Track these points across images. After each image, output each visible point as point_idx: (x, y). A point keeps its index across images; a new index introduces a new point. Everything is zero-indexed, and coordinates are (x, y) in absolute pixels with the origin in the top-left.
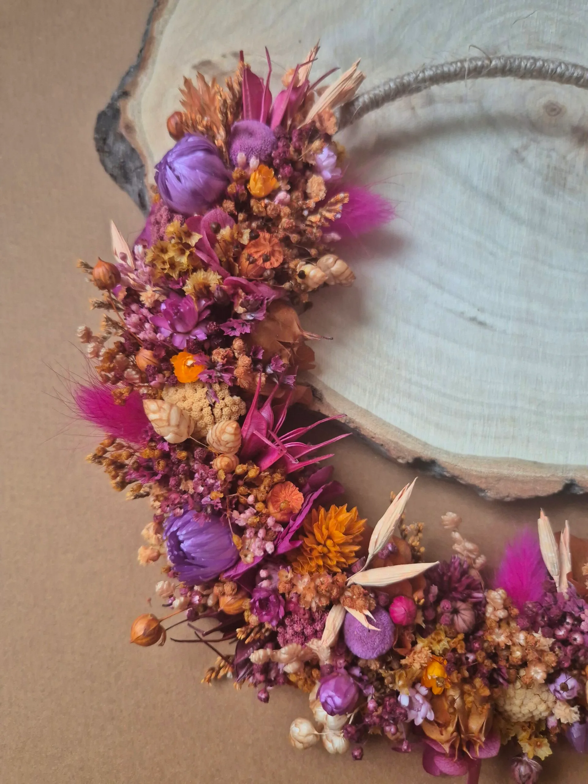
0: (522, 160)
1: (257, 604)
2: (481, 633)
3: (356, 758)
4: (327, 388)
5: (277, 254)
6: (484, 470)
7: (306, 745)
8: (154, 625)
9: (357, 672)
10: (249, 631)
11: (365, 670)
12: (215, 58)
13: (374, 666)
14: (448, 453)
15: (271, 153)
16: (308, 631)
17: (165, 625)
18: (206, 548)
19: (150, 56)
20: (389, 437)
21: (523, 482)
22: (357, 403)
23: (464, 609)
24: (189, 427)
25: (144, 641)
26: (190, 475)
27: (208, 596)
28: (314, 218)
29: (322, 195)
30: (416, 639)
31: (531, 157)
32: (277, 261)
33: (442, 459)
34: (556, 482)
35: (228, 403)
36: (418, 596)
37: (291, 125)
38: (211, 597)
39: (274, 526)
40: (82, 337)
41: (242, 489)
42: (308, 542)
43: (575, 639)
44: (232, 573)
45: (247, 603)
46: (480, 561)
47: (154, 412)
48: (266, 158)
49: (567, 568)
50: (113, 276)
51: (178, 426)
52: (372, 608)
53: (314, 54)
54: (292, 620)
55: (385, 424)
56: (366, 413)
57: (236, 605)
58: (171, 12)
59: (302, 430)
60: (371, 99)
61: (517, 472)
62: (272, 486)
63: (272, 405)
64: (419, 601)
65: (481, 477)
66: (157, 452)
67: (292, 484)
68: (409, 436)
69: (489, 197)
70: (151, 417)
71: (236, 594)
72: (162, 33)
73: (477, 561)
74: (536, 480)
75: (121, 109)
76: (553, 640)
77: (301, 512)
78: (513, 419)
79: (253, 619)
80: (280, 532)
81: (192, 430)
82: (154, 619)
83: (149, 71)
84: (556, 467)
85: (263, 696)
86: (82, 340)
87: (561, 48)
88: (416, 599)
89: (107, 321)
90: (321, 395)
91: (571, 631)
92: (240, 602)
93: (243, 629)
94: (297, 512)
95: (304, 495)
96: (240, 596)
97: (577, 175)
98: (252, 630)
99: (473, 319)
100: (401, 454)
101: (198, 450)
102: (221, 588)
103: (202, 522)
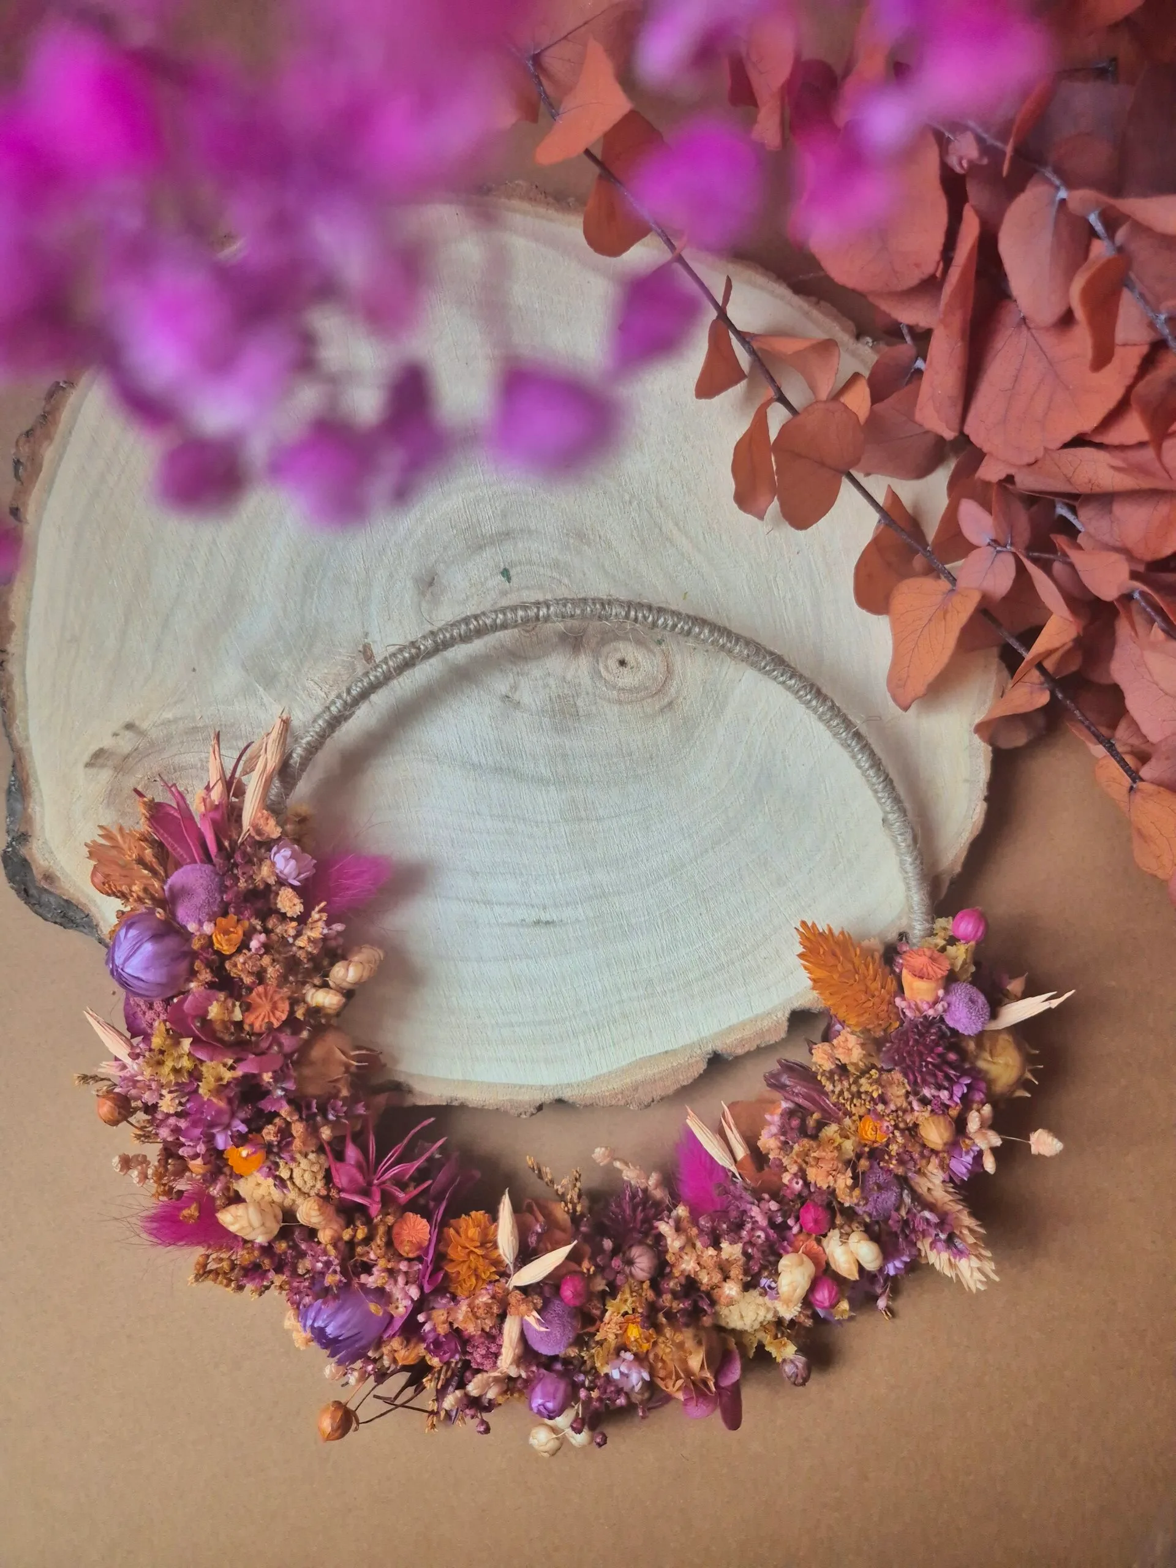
0: (517, 705)
1: (432, 1347)
2: (668, 1270)
3: (600, 1445)
4: (411, 1076)
5: (280, 1005)
6: (616, 1085)
7: (551, 1453)
8: (339, 1414)
9: (559, 1367)
10: (436, 1375)
11: (567, 1361)
12: (107, 742)
13: (573, 1352)
14: (569, 1085)
15: (222, 898)
16: (493, 1349)
17: (352, 1406)
18: (349, 1326)
19: (28, 775)
20: (501, 1098)
21: (661, 1079)
22: (450, 1077)
23: (640, 1256)
24: (275, 1217)
25: (337, 1435)
26: (302, 1255)
27: (381, 1357)
28: (301, 942)
29: (299, 908)
30: (604, 1305)
31: (525, 696)
32: (283, 1012)
33: (567, 1095)
34: (697, 1062)
35: (306, 1168)
36: (586, 1265)
37: (230, 845)
38: (385, 1357)
39: (410, 1267)
40: (121, 1170)
41: (359, 1250)
42: (450, 1269)
43: (759, 1237)
44: (390, 1332)
45: (421, 1349)
46: (653, 1180)
47: (233, 1224)
48: (219, 907)
49: (741, 1152)
50: (121, 1110)
51: (263, 1225)
52: (539, 1306)
53: (216, 746)
54: (474, 1346)
55: (490, 1085)
56: (466, 1083)
57: (413, 1356)
58: (25, 707)
59: (399, 1148)
60: (305, 749)
61: (650, 1072)
62: (390, 1229)
63: (354, 1141)
64: (588, 1270)
65: (617, 1094)
66: (256, 1253)
67: (411, 1214)
68: (521, 1087)
69: (498, 770)
70: (233, 1229)
71: (406, 1346)
72: (27, 739)
73: (650, 1183)
74: (675, 1071)
75: (28, 857)
76: (741, 1245)
77: (430, 1240)
78: (624, 1016)
79: (435, 1362)
80: (419, 1269)
81: (281, 1217)
82: (339, 1405)
83: (36, 795)
84: (691, 1046)
85: (482, 1429)
86: (122, 1173)
87: (508, 534)
88: (585, 1271)
89: (138, 1139)
90: (408, 1085)
91: (753, 1229)
92: (416, 1351)
93: (430, 1377)
94: (426, 1243)
95: (428, 1221)
96: (412, 1345)
97: (588, 694)
98: (440, 1372)
99: (538, 923)
100: (522, 1110)
101: (297, 1233)
102: (389, 1348)
103: (333, 1305)
